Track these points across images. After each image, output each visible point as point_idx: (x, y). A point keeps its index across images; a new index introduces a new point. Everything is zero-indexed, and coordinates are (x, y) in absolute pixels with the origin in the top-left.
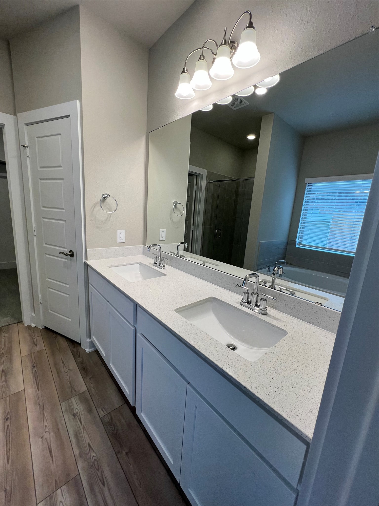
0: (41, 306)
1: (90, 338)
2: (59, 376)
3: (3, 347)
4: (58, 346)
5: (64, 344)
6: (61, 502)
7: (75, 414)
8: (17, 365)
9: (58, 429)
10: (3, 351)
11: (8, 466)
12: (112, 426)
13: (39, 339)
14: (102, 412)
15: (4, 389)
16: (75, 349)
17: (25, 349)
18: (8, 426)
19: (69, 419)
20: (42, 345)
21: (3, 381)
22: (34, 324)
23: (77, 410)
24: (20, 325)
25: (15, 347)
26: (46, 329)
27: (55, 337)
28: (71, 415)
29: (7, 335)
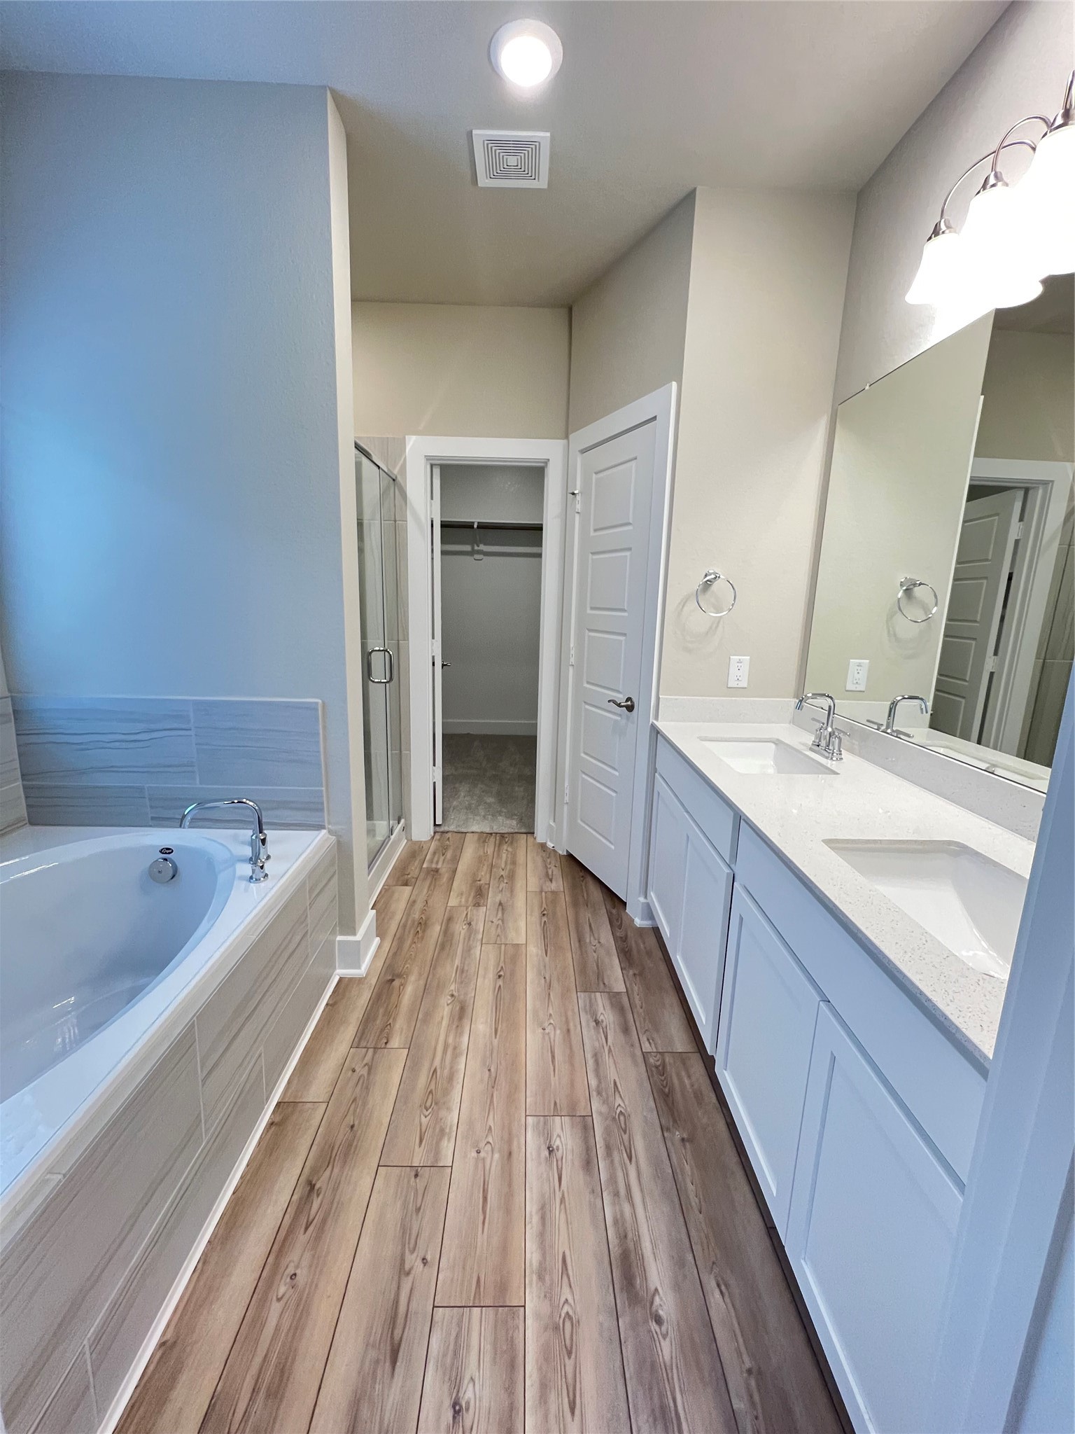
0: (566, 807)
1: (646, 897)
2: (580, 946)
3: (503, 866)
4: (585, 895)
5: (596, 894)
6: (559, 1136)
7: (599, 1022)
8: (520, 902)
9: (568, 1031)
10: (502, 873)
11: (495, 1042)
12: (663, 1078)
13: (556, 872)
14: (647, 1044)
15: (499, 930)
16: (614, 911)
17: (533, 883)
18: (500, 986)
19: (588, 1025)
20: (558, 884)
21: (499, 919)
22: (551, 841)
23: (602, 1017)
24: (530, 838)
25: (520, 872)
26: (570, 857)
27: (582, 877)
28: (591, 1020)
29: (510, 849)
